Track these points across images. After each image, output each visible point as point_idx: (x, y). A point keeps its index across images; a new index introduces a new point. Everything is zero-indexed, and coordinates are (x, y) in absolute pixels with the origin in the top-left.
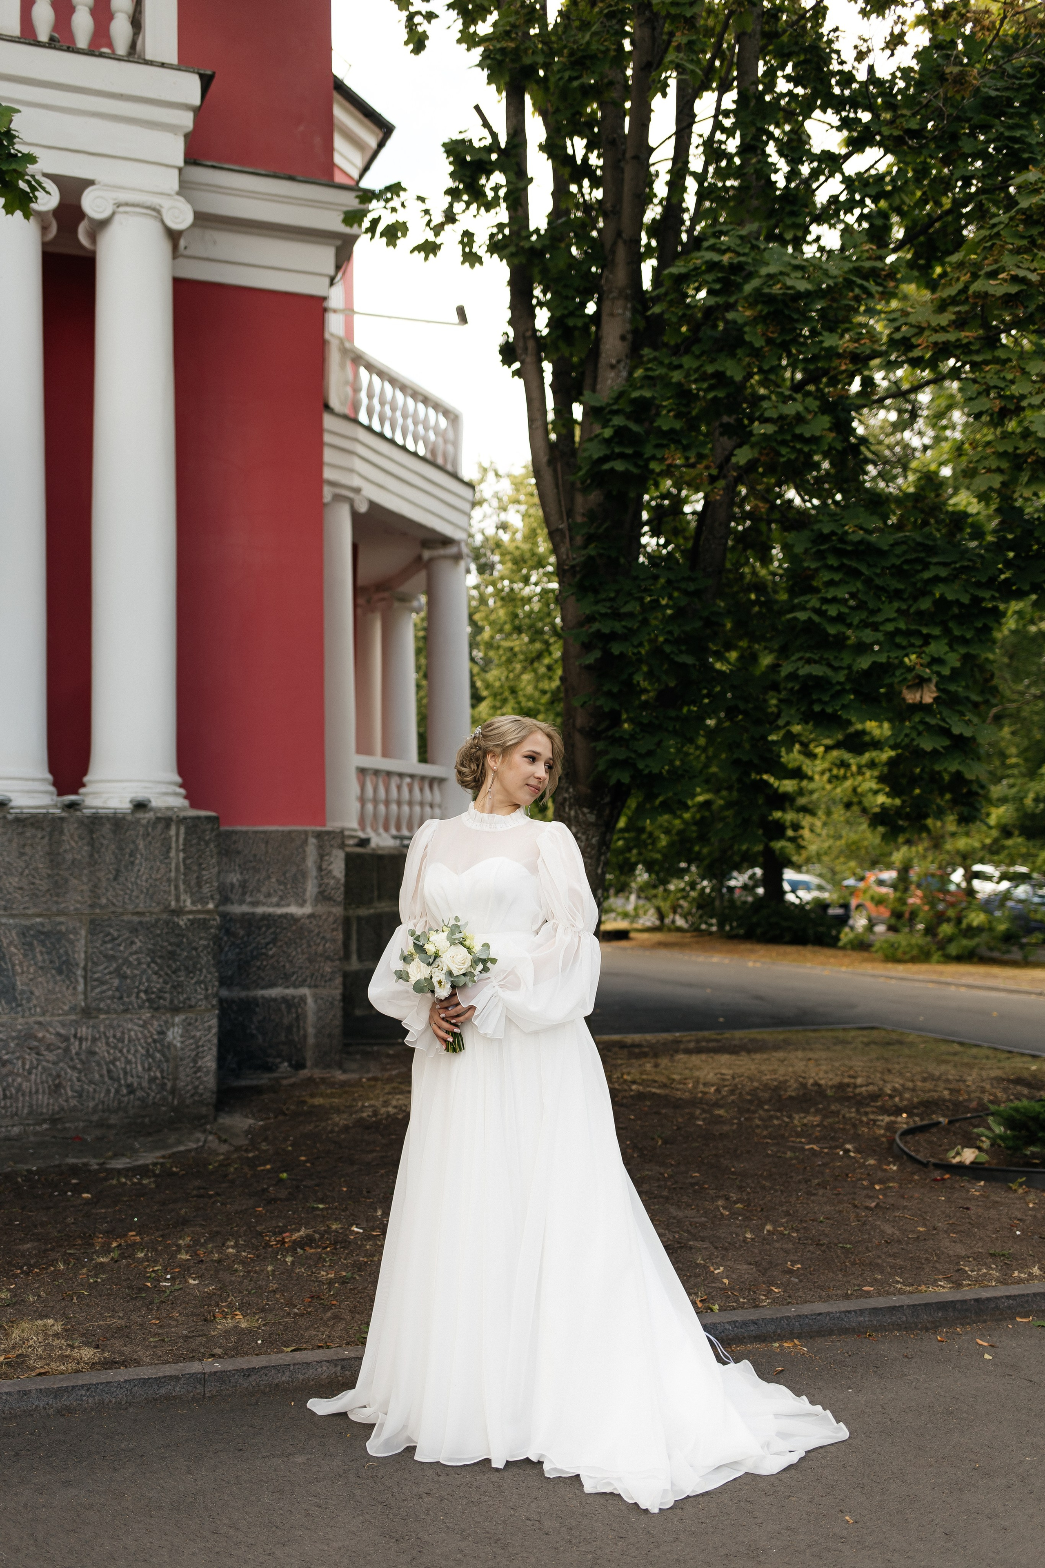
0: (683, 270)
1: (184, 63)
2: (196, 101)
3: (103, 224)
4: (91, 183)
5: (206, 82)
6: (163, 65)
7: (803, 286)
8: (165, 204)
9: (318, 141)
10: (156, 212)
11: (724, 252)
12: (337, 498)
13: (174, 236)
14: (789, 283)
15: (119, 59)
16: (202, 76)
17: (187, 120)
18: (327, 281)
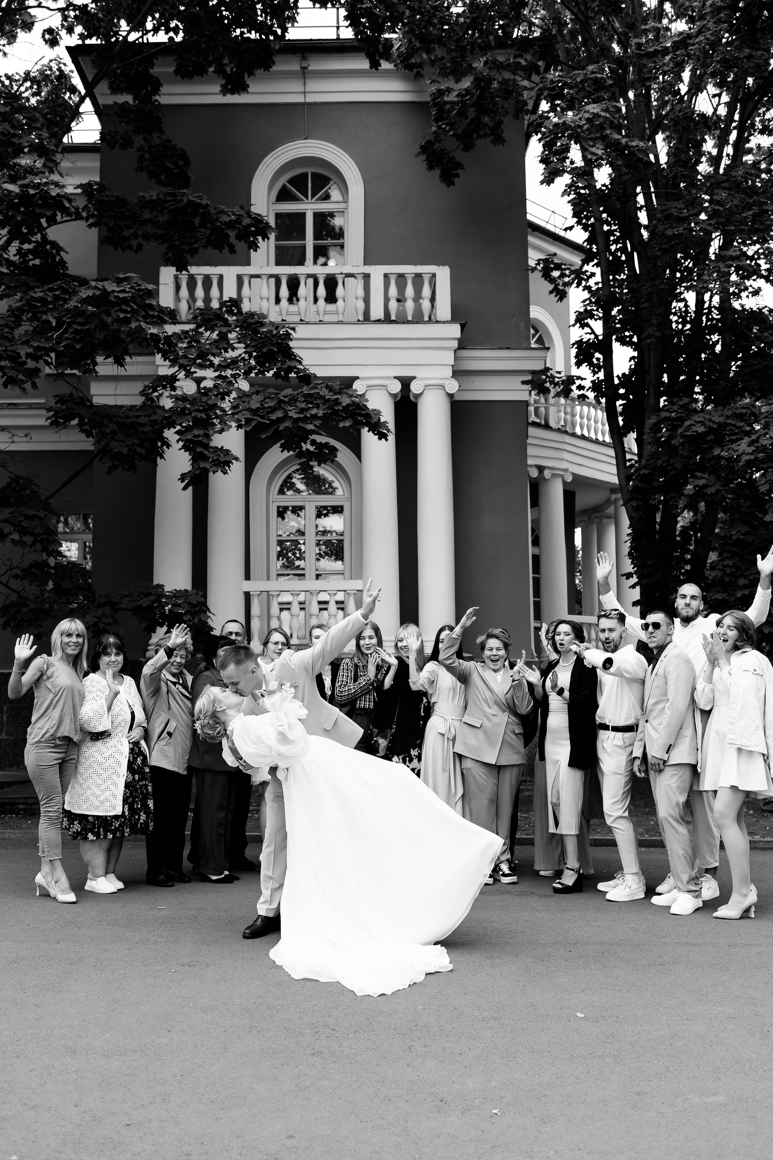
0: (655, 421)
1: (454, 319)
2: (458, 335)
3: (420, 394)
4: (414, 378)
5: (463, 327)
6: (444, 322)
7: (701, 429)
8: (446, 383)
9: (522, 324)
10: (443, 387)
11: (672, 413)
12: (554, 476)
13: (451, 396)
14: (695, 429)
15: (425, 323)
16: (461, 324)
17: (455, 344)
18: (528, 392)
